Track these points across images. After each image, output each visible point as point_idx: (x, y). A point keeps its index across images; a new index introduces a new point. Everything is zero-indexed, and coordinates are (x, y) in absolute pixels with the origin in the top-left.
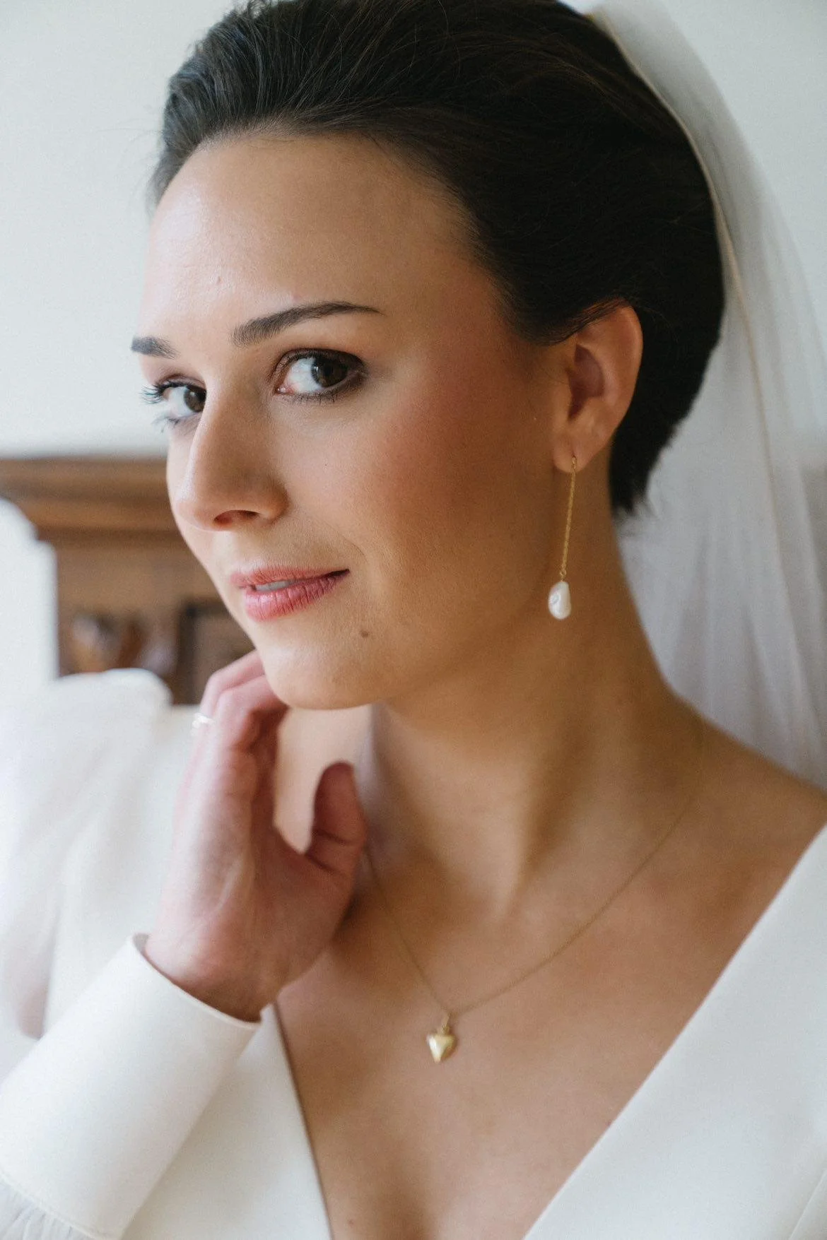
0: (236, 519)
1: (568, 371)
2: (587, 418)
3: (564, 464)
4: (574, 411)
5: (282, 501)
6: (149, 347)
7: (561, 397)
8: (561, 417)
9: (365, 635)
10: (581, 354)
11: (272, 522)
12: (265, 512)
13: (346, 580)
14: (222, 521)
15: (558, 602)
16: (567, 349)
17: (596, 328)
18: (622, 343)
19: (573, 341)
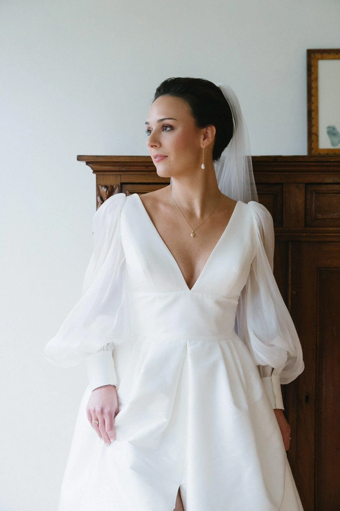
0: (154, 147)
1: (204, 134)
2: (206, 141)
3: (202, 147)
4: (204, 140)
5: (161, 145)
6: (147, 123)
7: (202, 137)
8: (202, 140)
9: (170, 165)
10: (207, 132)
11: (159, 148)
12: (158, 146)
13: (168, 157)
14: (152, 146)
15: (203, 167)
16: (204, 130)
17: (209, 128)
18: (212, 131)
19: (205, 129)
